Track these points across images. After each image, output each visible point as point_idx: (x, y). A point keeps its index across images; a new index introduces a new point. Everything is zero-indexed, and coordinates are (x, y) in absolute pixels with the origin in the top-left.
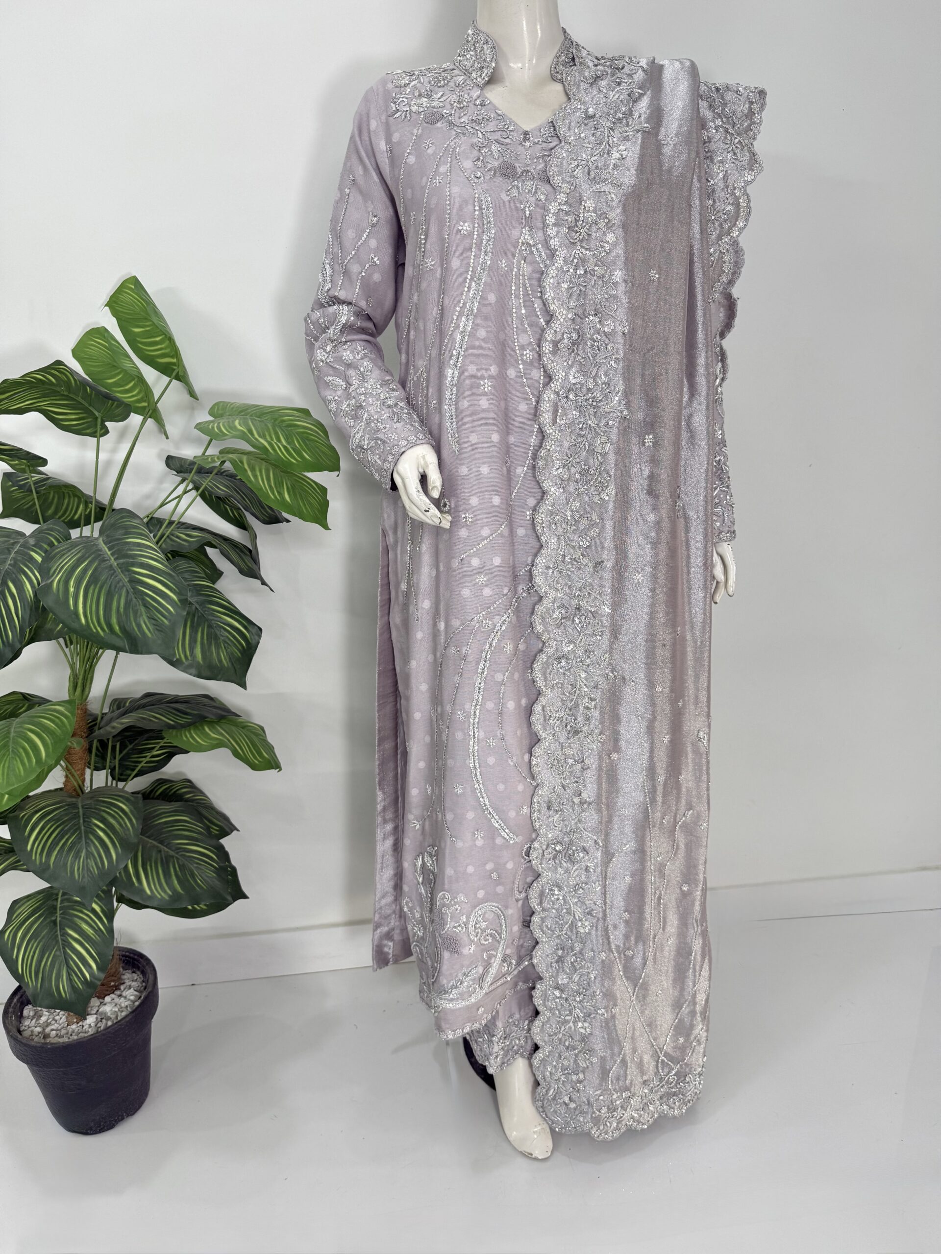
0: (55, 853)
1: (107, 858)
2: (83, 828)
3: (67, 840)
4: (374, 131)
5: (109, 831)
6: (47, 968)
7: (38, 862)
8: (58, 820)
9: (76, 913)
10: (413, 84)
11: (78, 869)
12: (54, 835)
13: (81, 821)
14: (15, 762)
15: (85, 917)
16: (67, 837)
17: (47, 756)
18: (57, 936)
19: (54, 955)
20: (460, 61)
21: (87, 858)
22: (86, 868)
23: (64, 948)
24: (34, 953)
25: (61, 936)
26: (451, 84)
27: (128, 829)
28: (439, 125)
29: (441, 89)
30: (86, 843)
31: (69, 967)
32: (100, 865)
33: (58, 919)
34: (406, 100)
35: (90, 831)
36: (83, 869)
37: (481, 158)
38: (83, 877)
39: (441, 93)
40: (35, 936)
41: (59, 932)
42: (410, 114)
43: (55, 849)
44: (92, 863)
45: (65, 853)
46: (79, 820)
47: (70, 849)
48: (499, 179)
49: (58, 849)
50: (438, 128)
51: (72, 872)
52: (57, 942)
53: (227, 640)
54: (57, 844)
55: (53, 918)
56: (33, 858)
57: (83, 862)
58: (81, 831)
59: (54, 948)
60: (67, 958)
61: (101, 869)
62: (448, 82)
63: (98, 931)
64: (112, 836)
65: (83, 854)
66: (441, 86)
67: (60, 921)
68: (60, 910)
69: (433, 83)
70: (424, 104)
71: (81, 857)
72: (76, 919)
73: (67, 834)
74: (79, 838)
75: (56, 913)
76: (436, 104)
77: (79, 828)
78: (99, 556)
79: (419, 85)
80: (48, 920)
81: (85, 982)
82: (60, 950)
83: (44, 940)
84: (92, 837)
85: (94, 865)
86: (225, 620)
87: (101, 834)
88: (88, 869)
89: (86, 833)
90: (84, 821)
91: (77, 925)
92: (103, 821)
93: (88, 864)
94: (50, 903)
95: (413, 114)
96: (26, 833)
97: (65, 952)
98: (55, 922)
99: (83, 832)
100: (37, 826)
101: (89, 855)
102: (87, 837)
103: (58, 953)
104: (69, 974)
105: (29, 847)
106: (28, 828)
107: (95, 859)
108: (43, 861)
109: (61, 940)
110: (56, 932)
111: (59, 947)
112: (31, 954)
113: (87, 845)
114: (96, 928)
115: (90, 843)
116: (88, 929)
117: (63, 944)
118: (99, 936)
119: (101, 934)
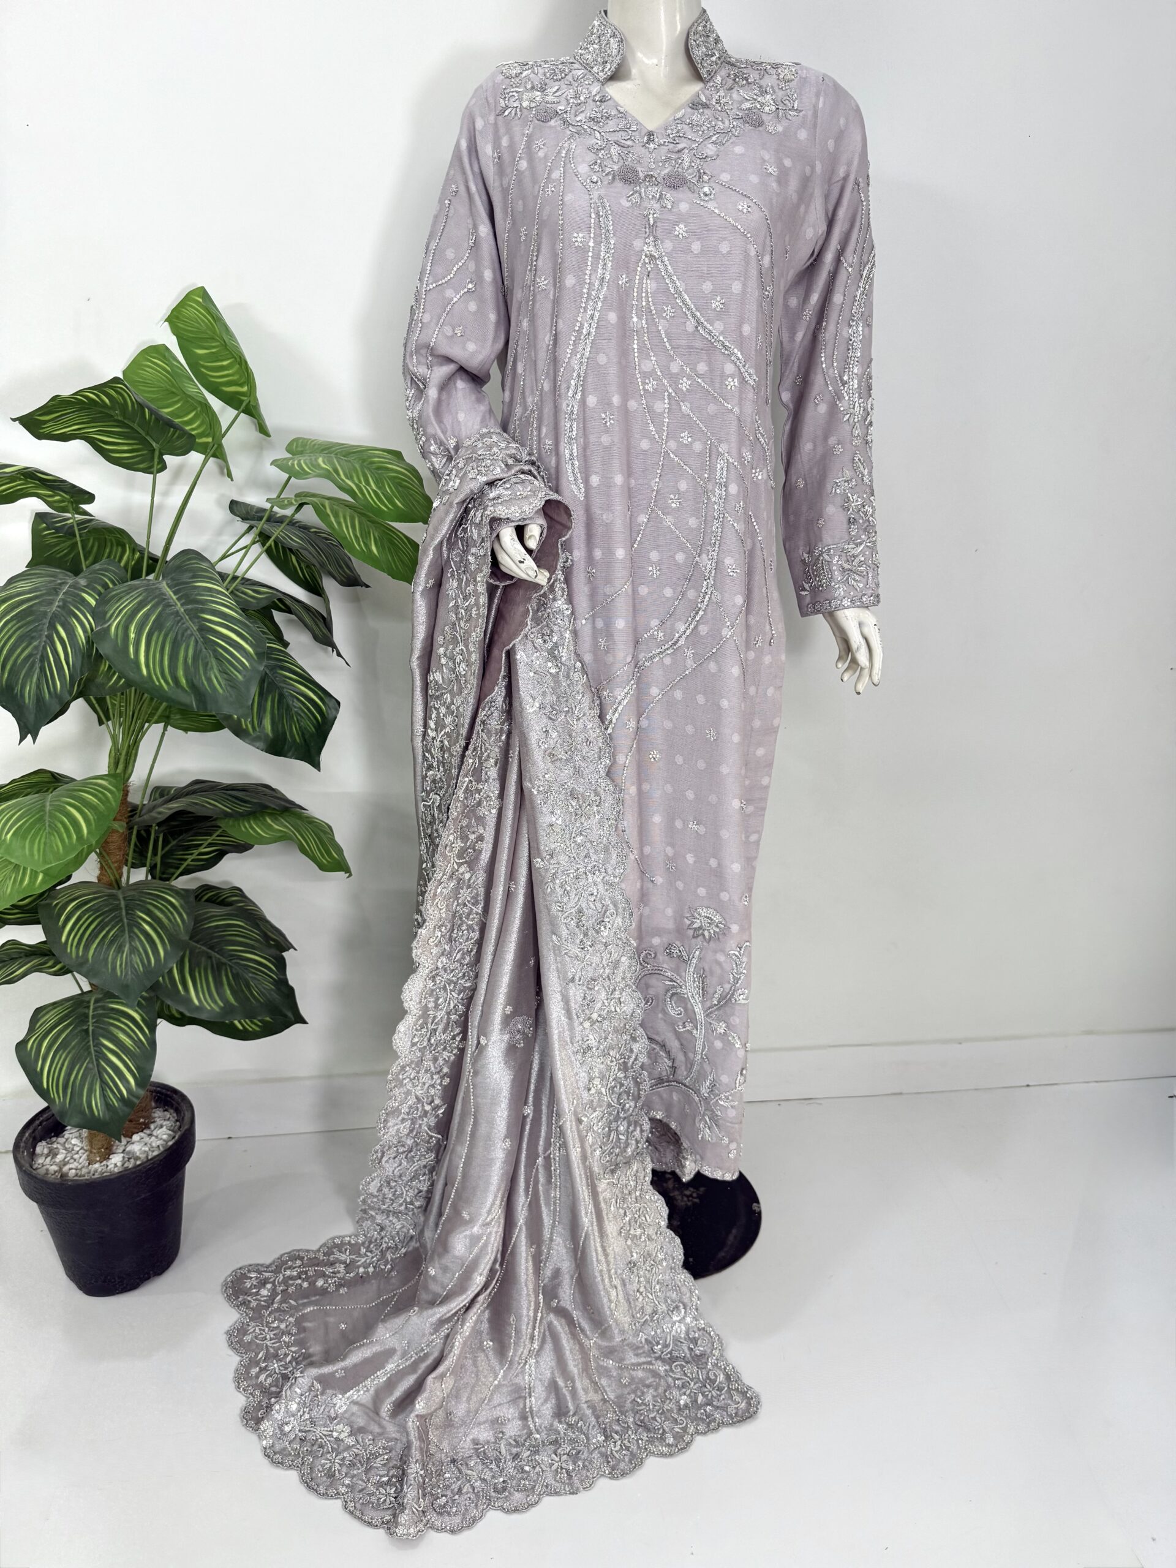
0: (94, 946)
1: (153, 954)
2: (125, 920)
3: (108, 932)
4: (481, 132)
5: (156, 925)
6: (78, 1082)
7: (74, 955)
8: (97, 910)
9: (112, 1021)
10: (525, 74)
11: (121, 965)
12: (92, 927)
13: (124, 913)
14: (53, 838)
15: (123, 1026)
16: (107, 929)
17: (89, 832)
18: (89, 1047)
19: (86, 1067)
20: (581, 55)
21: (131, 954)
22: (129, 964)
23: (97, 1060)
24: (63, 1065)
25: (94, 1045)
26: (569, 78)
27: (178, 925)
28: (552, 123)
29: (557, 83)
30: (130, 937)
31: (103, 1082)
32: (145, 961)
33: (91, 1028)
34: (516, 95)
35: (134, 924)
36: (125, 965)
37: (599, 161)
38: (126, 974)
39: (557, 88)
40: (64, 1046)
41: (91, 1042)
42: (521, 111)
43: (92, 943)
44: (136, 959)
45: (105, 946)
46: (121, 913)
47: (112, 942)
48: (619, 184)
49: (97, 941)
50: (551, 127)
51: (114, 968)
52: (90, 1053)
53: (300, 712)
54: (96, 937)
55: (85, 1027)
56: (69, 950)
57: (126, 958)
58: (123, 925)
59: (86, 1058)
60: (101, 1071)
61: (147, 966)
62: (566, 75)
63: (137, 1041)
64: (159, 930)
65: (126, 949)
66: (557, 80)
67: (93, 1030)
68: (93, 1018)
69: (548, 75)
70: (538, 99)
71: (123, 952)
72: (112, 1029)
73: (107, 927)
74: (122, 931)
75: (88, 1021)
76: (550, 98)
77: (121, 920)
78: (163, 600)
79: (532, 76)
80: (79, 1029)
81: (122, 1099)
82: (93, 1063)
83: (74, 1051)
84: (136, 931)
85: (138, 961)
86: (299, 689)
87: (147, 928)
88: (132, 966)
89: (129, 925)
90: (127, 913)
91: (113, 1035)
92: (149, 913)
93: (131, 960)
94: (81, 1011)
95: (524, 111)
96: (60, 923)
97: (99, 1065)
98: (87, 1031)
99: (126, 924)
100: (73, 916)
101: (133, 950)
102: (131, 931)
103: (91, 1066)
104: (103, 1090)
105: (64, 939)
106: (63, 918)
107: (140, 955)
108: (81, 954)
109: (95, 1051)
110: (89, 1042)
111: (91, 1059)
112: (59, 1066)
113: (131, 939)
114: (136, 1038)
115: (134, 936)
116: (127, 1040)
117: (96, 1056)
118: (139, 1048)
119: (141, 1045)
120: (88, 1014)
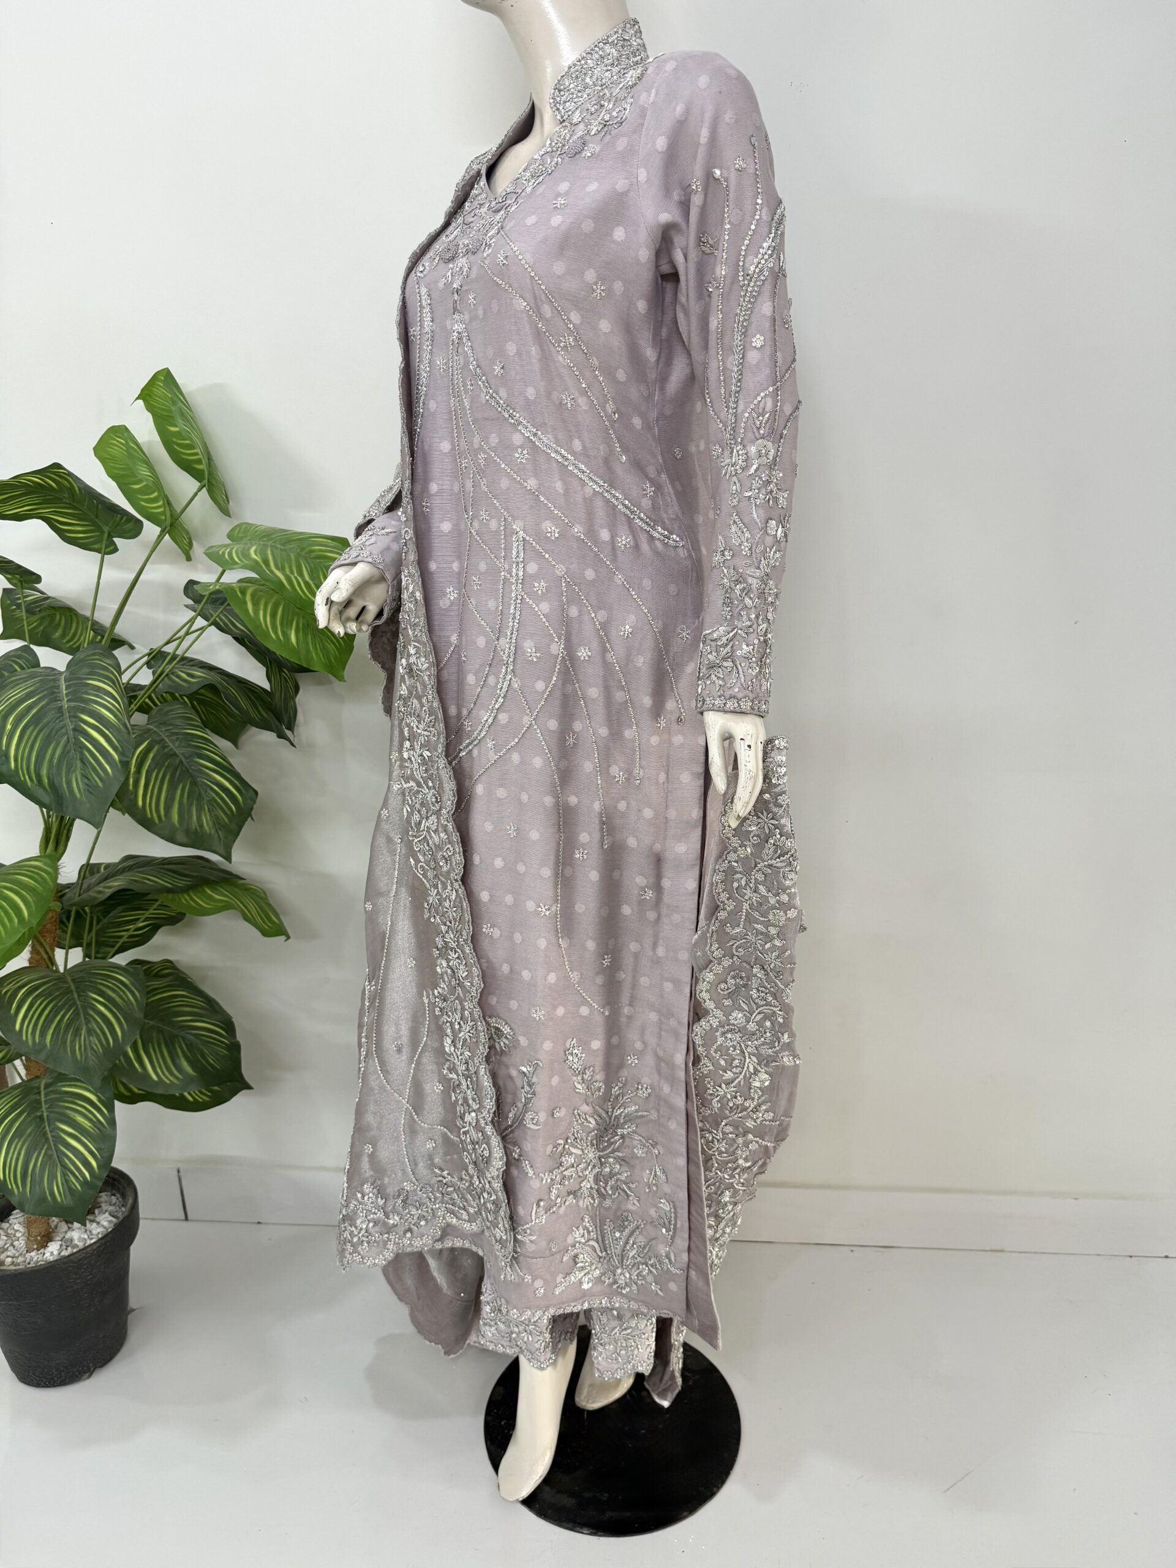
0: (51, 1031)
1: (111, 1034)
2: (78, 1003)
3: (64, 1016)
5: (109, 1005)
6: (37, 1170)
7: (31, 1043)
8: (44, 998)
9: (67, 1105)
11: (81, 1048)
12: (46, 1012)
13: (76, 996)
15: (79, 1108)
16: (62, 1013)
18: (45, 1134)
19: (45, 1152)
21: (88, 1035)
22: (89, 1046)
23: (55, 1145)
24: (19, 1154)
25: (51, 1132)
27: (130, 1000)
30: (85, 1018)
31: (64, 1167)
32: (107, 1039)
33: (44, 1115)
35: (88, 1005)
36: (86, 1047)
38: (86, 1057)
40: (18, 1134)
41: (47, 1128)
43: (49, 1027)
44: (94, 1040)
45: (62, 1031)
46: (73, 995)
48: (441, 267)
49: (53, 1026)
51: (75, 1053)
52: (47, 1139)
54: (52, 1022)
55: (38, 1114)
56: (25, 1041)
57: (85, 1041)
58: (77, 1007)
59: (43, 1146)
60: (61, 1157)
61: (106, 1046)
63: (96, 1123)
64: (113, 1009)
65: (84, 1032)
67: (47, 1117)
68: (45, 1104)
71: (81, 1036)
72: (69, 1112)
73: (61, 1010)
74: (76, 1014)
75: (40, 1108)
78: (52, 693)
80: (31, 1116)
81: (84, 1184)
82: (51, 1149)
83: (30, 1139)
84: (91, 1012)
85: (97, 1042)
87: (101, 1008)
88: (93, 1048)
89: (84, 1008)
90: (79, 996)
91: (69, 1118)
92: (101, 994)
93: (90, 1042)
94: (33, 1097)
96: (13, 1011)
97: (58, 1150)
98: (41, 1118)
99: (80, 1007)
100: (22, 1005)
101: (90, 1031)
102: (85, 1013)
103: (50, 1152)
104: (66, 1175)
105: (17, 1027)
106: (14, 1005)
107: (98, 1036)
108: (38, 1043)
109: (53, 1136)
110: (44, 1128)
111: (49, 1145)
112: (15, 1155)
113: (88, 1022)
114: (94, 1120)
115: (91, 1019)
116: (85, 1122)
117: (53, 1141)
118: (98, 1129)
119: (100, 1126)
120: (39, 1100)
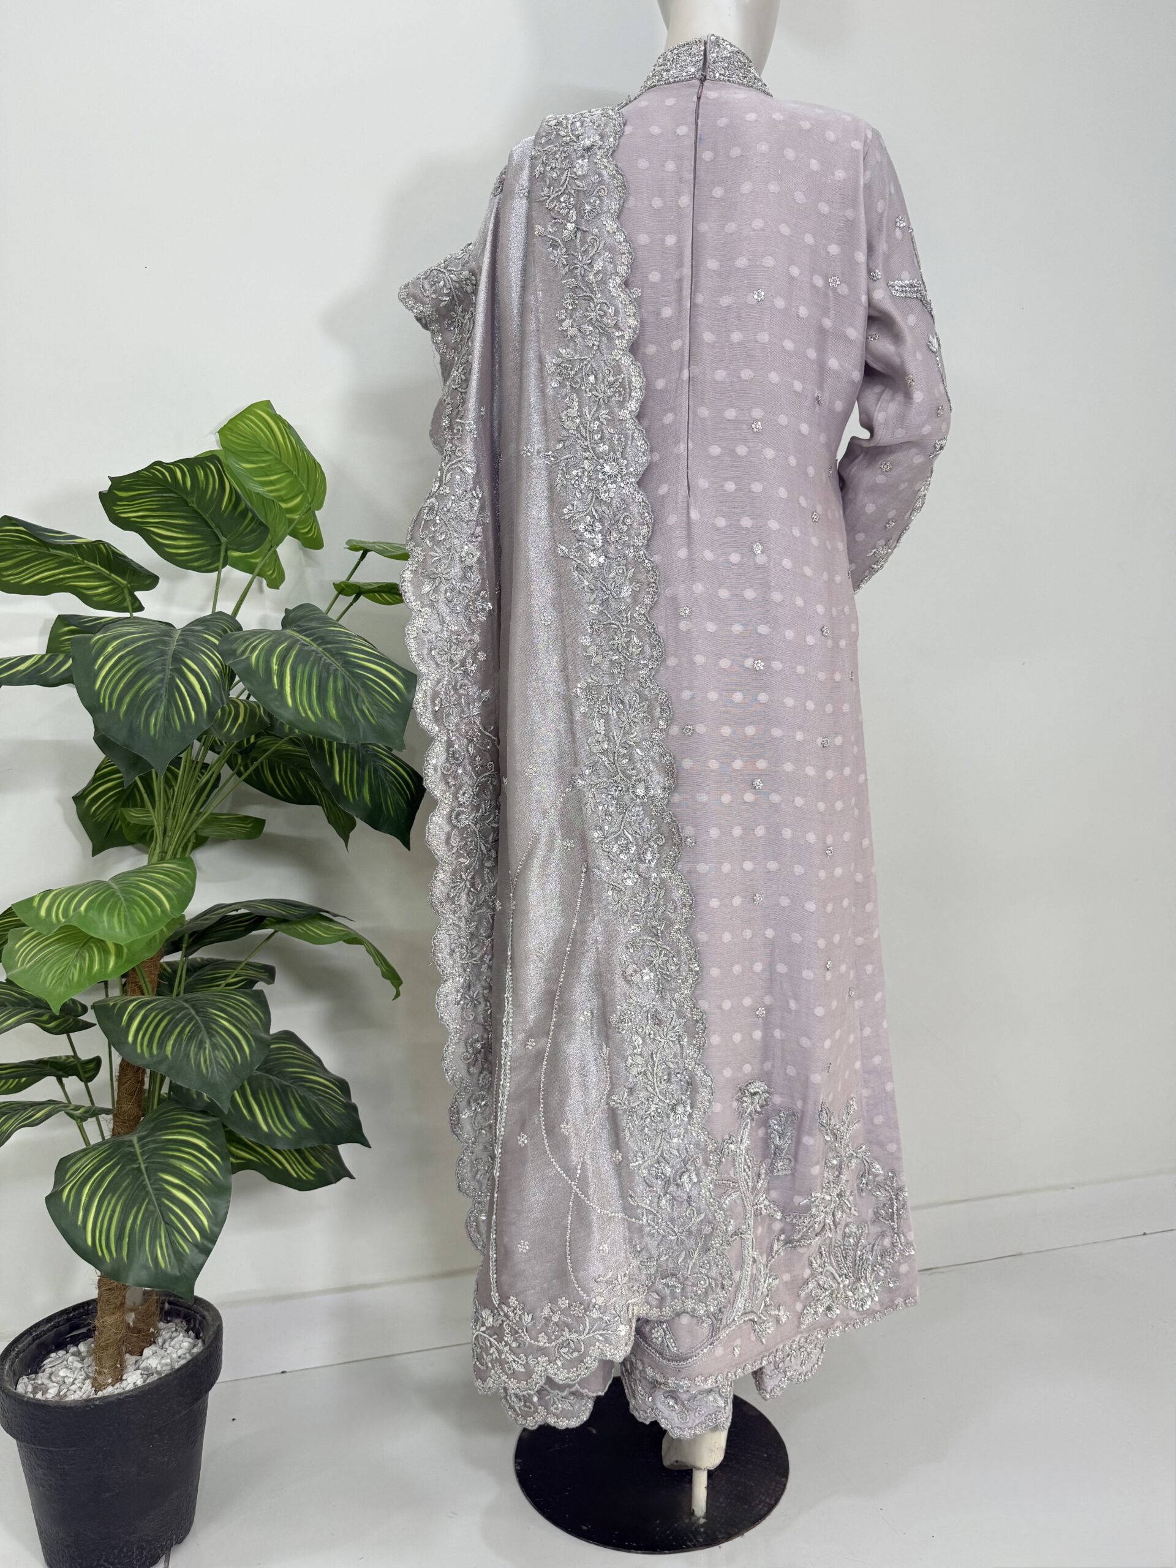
0: (171, 1042)
1: (239, 1050)
2: (199, 1019)
3: (183, 1028)
5: (234, 1021)
6: (137, 1228)
7: (147, 1055)
8: (163, 1009)
9: (173, 1154)
11: (205, 1061)
12: (163, 1024)
13: (193, 1012)
14: (133, 911)
15: (187, 1156)
16: (182, 1025)
17: (171, 907)
18: (145, 1187)
19: (146, 1209)
21: (213, 1051)
22: (214, 1061)
23: (157, 1199)
24: (113, 1211)
25: (151, 1184)
27: (256, 1023)
30: (208, 1033)
31: (170, 1225)
32: (232, 1058)
33: (143, 1166)
35: (210, 1021)
36: (210, 1061)
38: (212, 1072)
40: (112, 1188)
41: (147, 1180)
43: (169, 1039)
44: (220, 1055)
45: (184, 1043)
46: (189, 1012)
47: (190, 1038)
49: (172, 1038)
51: (198, 1066)
52: (147, 1193)
54: (171, 1033)
55: (135, 1166)
56: (139, 1051)
57: (210, 1055)
58: (197, 1021)
59: (144, 1200)
60: (165, 1210)
61: (233, 1062)
63: (208, 1174)
64: (239, 1026)
65: (207, 1045)
67: (146, 1168)
68: (142, 1156)
71: (205, 1048)
72: (173, 1161)
73: (181, 1022)
74: (197, 1028)
75: (138, 1160)
77: (193, 1018)
80: (128, 1168)
82: (153, 1202)
83: (127, 1193)
84: (214, 1026)
85: (224, 1057)
87: (226, 1024)
88: (218, 1063)
89: (206, 1022)
90: (197, 1012)
91: (175, 1167)
93: (215, 1057)
94: (126, 1150)
96: (124, 1023)
97: (161, 1205)
98: (139, 1169)
99: (200, 1022)
100: (137, 1015)
101: (215, 1046)
103: (151, 1206)
104: (169, 1234)
105: (130, 1039)
106: (125, 1017)
107: (224, 1051)
108: (155, 1052)
109: (154, 1189)
110: (143, 1180)
111: (150, 1200)
112: (108, 1213)
113: (211, 1036)
114: (205, 1169)
115: (214, 1032)
116: (194, 1171)
117: (155, 1195)
118: (209, 1179)
119: (213, 1177)
120: (135, 1152)
